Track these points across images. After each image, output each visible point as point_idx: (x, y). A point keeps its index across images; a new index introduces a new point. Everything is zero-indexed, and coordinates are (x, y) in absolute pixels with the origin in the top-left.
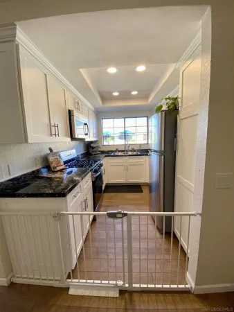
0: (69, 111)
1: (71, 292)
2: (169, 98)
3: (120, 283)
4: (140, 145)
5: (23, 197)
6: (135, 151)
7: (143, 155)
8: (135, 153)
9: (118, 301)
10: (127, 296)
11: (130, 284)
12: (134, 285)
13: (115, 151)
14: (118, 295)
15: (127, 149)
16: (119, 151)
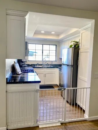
0: (26, 42)
1: (40, 127)
2: (75, 42)
3: (61, 120)
4: (52, 61)
5: (21, 83)
6: (49, 65)
7: (55, 68)
8: (49, 66)
9: (61, 126)
10: (64, 124)
11: (65, 120)
12: (66, 120)
13: (37, 65)
14: (60, 125)
15: (44, 63)
16: (39, 65)
